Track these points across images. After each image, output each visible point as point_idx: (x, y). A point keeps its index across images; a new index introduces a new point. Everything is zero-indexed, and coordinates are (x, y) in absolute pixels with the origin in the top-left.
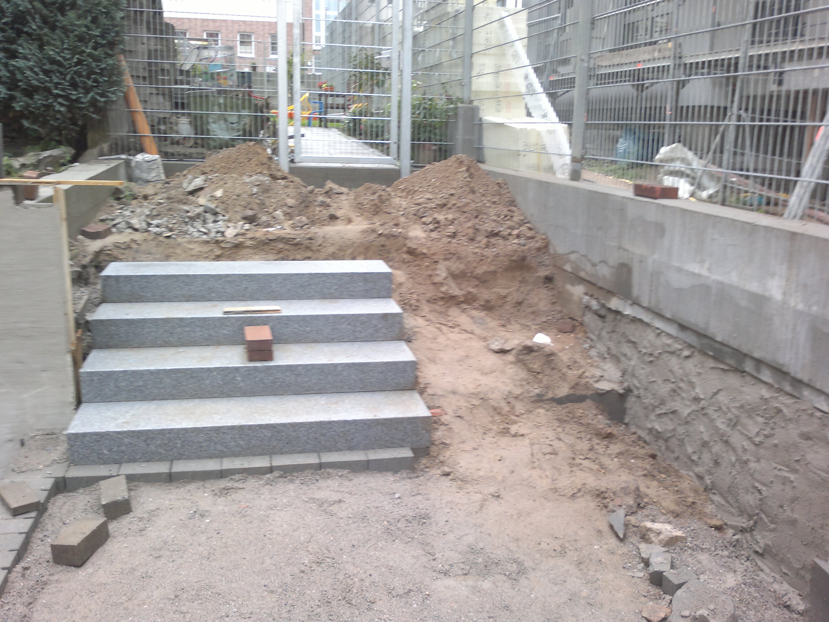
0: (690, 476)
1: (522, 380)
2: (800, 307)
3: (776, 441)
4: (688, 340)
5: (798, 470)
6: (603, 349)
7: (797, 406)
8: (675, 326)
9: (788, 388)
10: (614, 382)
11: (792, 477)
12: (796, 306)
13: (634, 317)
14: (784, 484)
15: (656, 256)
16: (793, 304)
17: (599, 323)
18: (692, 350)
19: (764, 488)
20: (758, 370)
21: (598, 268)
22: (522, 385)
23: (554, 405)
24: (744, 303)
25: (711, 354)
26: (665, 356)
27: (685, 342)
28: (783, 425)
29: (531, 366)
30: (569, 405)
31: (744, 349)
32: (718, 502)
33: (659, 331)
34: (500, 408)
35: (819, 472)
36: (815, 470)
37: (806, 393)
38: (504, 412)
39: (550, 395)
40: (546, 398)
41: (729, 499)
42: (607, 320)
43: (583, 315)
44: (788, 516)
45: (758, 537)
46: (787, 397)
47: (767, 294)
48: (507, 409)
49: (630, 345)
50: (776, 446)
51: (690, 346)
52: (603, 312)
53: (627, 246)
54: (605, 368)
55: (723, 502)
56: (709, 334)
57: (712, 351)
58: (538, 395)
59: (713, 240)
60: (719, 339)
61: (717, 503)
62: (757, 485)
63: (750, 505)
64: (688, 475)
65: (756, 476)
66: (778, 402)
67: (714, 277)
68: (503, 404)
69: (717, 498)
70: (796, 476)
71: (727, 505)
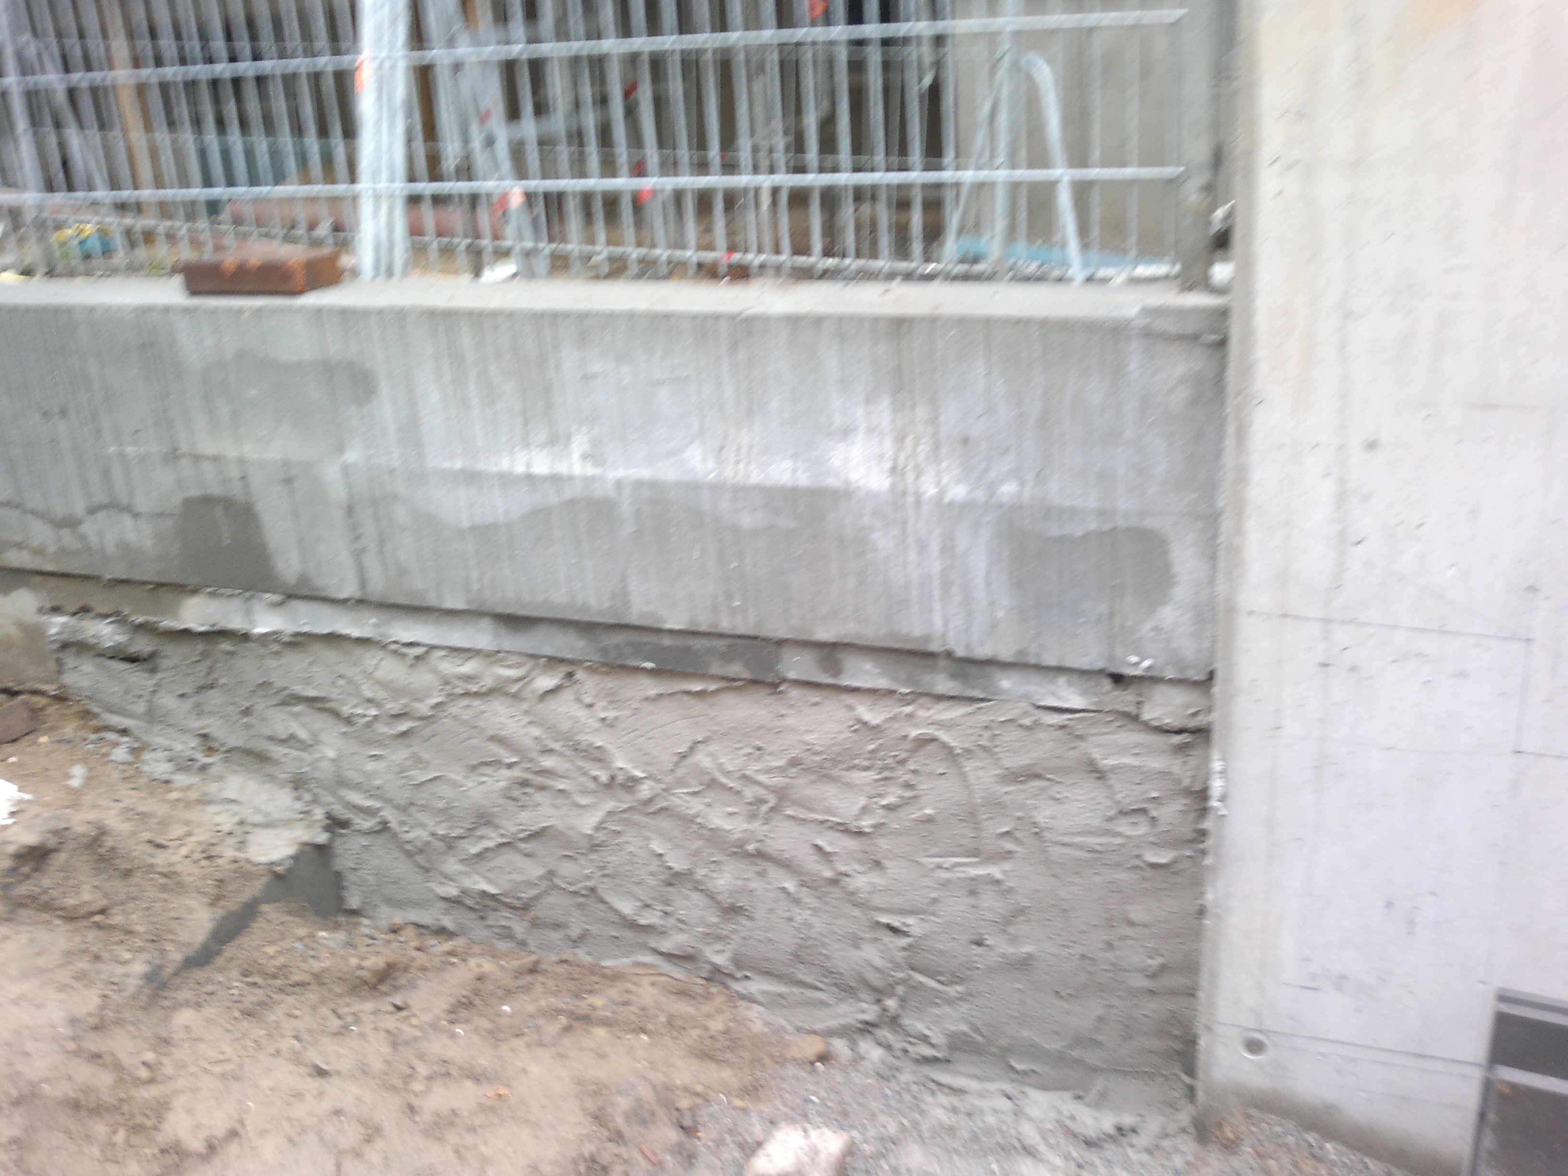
0: (644, 965)
1: (69, 955)
2: (958, 492)
3: (929, 811)
4: (548, 651)
5: (1010, 852)
6: (185, 745)
7: (984, 718)
8: (486, 624)
9: (944, 684)
10: (288, 823)
11: (995, 871)
12: (942, 493)
13: (297, 634)
14: (973, 893)
15: (351, 456)
16: (930, 490)
17: (136, 677)
18: (564, 669)
19: (910, 921)
20: (836, 669)
21: (85, 528)
22: (81, 976)
23: (199, 974)
24: (747, 520)
25: (649, 665)
26: (457, 708)
27: (533, 656)
28: (941, 771)
29: (71, 901)
30: (229, 950)
31: (777, 629)
32: (763, 992)
33: (419, 651)
34: (87, 1090)
35: (1079, 839)
36: (1066, 839)
37: (1006, 682)
38: (107, 1098)
39: (176, 956)
40: (169, 970)
41: (801, 976)
42: (165, 663)
43: (60, 668)
44: (1003, 955)
45: (920, 1027)
46: (943, 705)
47: (832, 482)
48: (104, 1079)
49: (298, 709)
50: (929, 820)
51: (554, 661)
52: (142, 645)
53: (208, 446)
54: (230, 794)
55: (783, 989)
56: (633, 618)
57: (648, 660)
58: (149, 978)
59: (586, 378)
60: (674, 623)
61: (761, 999)
62: (885, 919)
63: (877, 969)
64: (638, 964)
65: (878, 901)
66: (916, 726)
67: (617, 472)
68: (84, 1072)
69: (757, 986)
70: (1007, 866)
71: (796, 990)
